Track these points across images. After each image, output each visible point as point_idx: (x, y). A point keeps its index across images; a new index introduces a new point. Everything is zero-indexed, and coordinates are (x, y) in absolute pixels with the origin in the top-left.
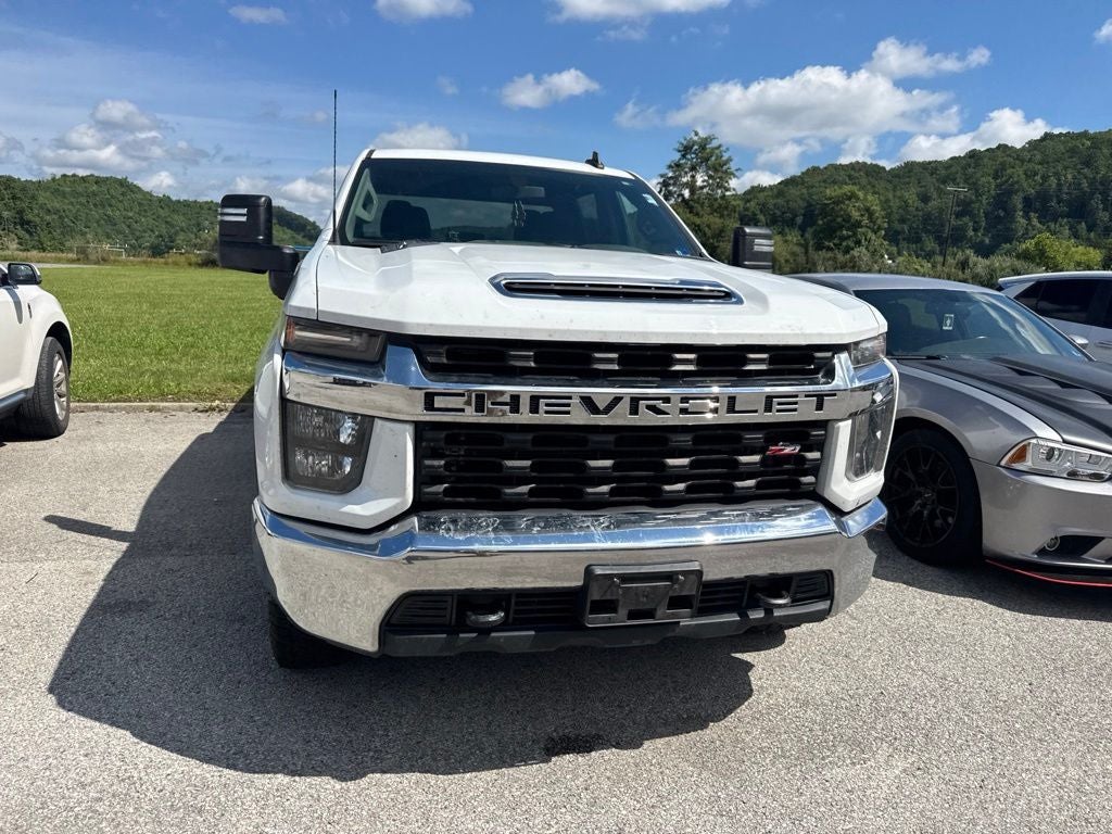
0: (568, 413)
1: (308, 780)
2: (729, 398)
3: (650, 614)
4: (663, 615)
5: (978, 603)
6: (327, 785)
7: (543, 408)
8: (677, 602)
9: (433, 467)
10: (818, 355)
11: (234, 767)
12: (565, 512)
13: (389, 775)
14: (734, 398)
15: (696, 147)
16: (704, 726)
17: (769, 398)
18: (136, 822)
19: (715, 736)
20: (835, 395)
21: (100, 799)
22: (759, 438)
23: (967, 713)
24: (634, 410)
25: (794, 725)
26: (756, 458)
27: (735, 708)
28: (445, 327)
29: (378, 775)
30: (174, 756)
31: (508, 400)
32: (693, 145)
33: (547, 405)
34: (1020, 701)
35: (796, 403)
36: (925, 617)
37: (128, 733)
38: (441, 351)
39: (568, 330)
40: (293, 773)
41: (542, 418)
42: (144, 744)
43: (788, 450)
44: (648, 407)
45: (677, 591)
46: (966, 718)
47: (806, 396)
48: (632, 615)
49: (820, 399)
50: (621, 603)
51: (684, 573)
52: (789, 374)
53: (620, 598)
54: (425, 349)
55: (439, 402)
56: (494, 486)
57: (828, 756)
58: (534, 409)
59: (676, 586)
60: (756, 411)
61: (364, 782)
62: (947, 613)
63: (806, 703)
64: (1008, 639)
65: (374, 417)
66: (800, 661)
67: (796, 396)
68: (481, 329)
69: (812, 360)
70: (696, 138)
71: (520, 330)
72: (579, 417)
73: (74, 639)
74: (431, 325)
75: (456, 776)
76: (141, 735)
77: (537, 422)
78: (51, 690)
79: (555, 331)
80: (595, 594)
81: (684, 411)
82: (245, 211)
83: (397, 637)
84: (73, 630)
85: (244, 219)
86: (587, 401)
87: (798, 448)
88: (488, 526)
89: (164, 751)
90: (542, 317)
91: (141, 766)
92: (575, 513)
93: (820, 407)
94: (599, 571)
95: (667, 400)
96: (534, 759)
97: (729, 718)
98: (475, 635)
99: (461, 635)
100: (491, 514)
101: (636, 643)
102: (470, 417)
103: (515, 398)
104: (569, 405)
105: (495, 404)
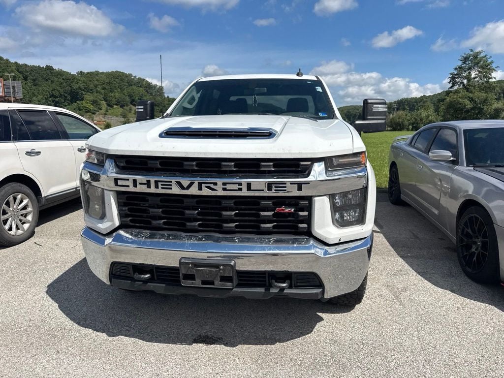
0: (171, 189)
1: (98, 333)
2: (247, 183)
3: (212, 283)
4: (218, 284)
5: (490, 307)
6: (103, 336)
7: (160, 186)
8: (224, 279)
10: (302, 163)
11: (78, 323)
12: (179, 233)
13: (126, 337)
14: (250, 183)
15: (471, 57)
16: (273, 343)
17: (270, 185)
18: (34, 336)
19: (274, 349)
20: (309, 183)
21: (31, 326)
22: (270, 204)
23: (425, 364)
24: (200, 188)
25: (318, 352)
26: (270, 213)
27: (296, 338)
28: (122, 151)
29: (122, 337)
30: (64, 315)
31: (146, 182)
32: (470, 57)
33: (162, 185)
34: (466, 364)
35: (285, 187)
36: (447, 310)
37: (57, 305)
38: (123, 161)
39: (171, 152)
40: (95, 330)
41: (160, 191)
42: (59, 310)
43: (287, 210)
44: (206, 187)
45: (222, 273)
46: (422, 367)
47: (291, 184)
48: (204, 282)
49: (300, 186)
50: (196, 276)
51: (224, 265)
52: (288, 173)
53: (195, 274)
54: (117, 160)
55: (121, 183)
56: (149, 219)
57: (323, 370)
58: (157, 187)
59: (221, 271)
60: (263, 190)
61: (115, 338)
62: (463, 310)
63: (335, 342)
64: (492, 329)
66: (351, 321)
67: (285, 184)
68: (135, 151)
69: (298, 166)
70: (471, 53)
71: (151, 152)
72: (176, 190)
73: (69, 269)
74: (117, 150)
75: (150, 343)
76: (60, 307)
77: (159, 192)
78: (48, 287)
79: (166, 152)
80: (183, 271)
81: (224, 189)
82: (143, 107)
84: (72, 266)
85: (142, 110)
86: (179, 184)
87: (293, 210)
88: (144, 237)
89: (63, 314)
90: (162, 146)
91: (52, 317)
92: (183, 234)
93: (300, 189)
94: (183, 261)
95: (215, 184)
96: (186, 343)
97: (288, 342)
99: (136, 283)
100: (149, 231)
101: (211, 296)
102: (132, 189)
103: (149, 182)
104: (171, 185)
105: (140, 184)
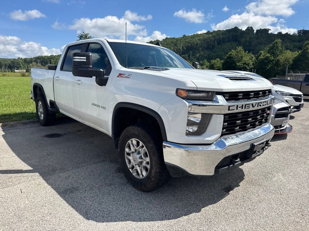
0: (249, 108)
1: (191, 215)
2: (267, 101)
4: (260, 152)
7: (246, 107)
9: (226, 125)
15: (84, 36)
16: (243, 178)
17: (270, 101)
19: (248, 179)
24: (258, 106)
26: (265, 114)
27: (243, 173)
28: (230, 89)
29: (203, 209)
30: (152, 222)
33: (247, 106)
35: (272, 102)
37: (130, 222)
40: (185, 215)
42: (139, 222)
46: (277, 164)
48: (257, 153)
54: (226, 95)
55: (231, 108)
57: (269, 177)
59: (263, 145)
60: (269, 104)
65: (213, 114)
70: (83, 34)
74: (228, 89)
75: (218, 203)
77: (245, 111)
78: (88, 219)
79: (247, 89)
81: (263, 105)
82: (85, 58)
83: (220, 169)
85: (85, 60)
86: (252, 105)
87: (269, 111)
88: (235, 138)
92: (245, 132)
95: (261, 103)
96: (226, 194)
97: (245, 175)
98: (232, 165)
99: (230, 166)
102: (236, 111)
103: (243, 105)
104: (250, 106)
105: (239, 107)
